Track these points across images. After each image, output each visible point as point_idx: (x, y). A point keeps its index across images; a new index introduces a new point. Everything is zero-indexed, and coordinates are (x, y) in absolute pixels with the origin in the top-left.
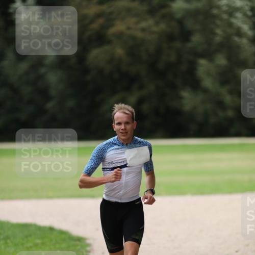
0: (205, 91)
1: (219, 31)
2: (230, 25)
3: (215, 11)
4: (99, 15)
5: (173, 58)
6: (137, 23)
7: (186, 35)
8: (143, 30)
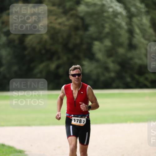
0: (98, 61)
1: (107, 25)
5: (78, 41)
6: (56, 19)
8: (60, 24)
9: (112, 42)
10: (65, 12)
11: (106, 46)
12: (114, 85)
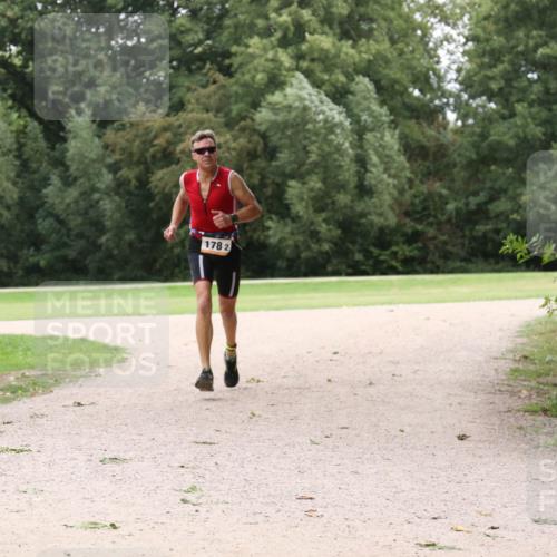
1: (313, 148)
2: (330, 143)
3: (310, 126)
4: (165, 129)
7: (271, 153)
9: (324, 181)
10: (229, 125)
11: (312, 190)
12: (329, 269)
